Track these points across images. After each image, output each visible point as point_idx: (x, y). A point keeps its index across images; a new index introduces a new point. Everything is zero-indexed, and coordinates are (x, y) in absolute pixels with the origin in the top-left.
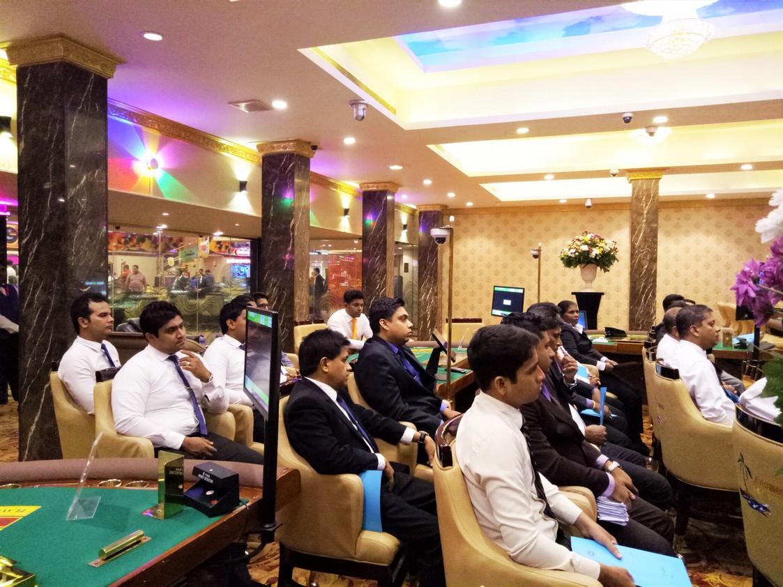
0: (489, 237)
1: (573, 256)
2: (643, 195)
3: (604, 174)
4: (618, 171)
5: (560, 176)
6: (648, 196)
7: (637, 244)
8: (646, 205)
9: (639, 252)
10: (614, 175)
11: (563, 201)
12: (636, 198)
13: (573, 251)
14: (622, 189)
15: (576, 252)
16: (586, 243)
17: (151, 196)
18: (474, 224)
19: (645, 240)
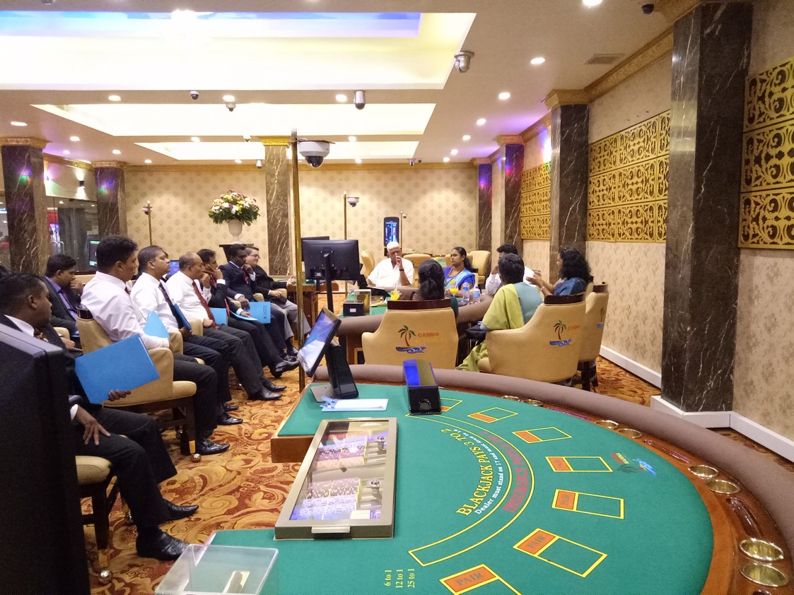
1: (217, 212)
2: (274, 159)
3: (239, 139)
4: (250, 138)
5: (205, 139)
6: (278, 160)
7: (271, 202)
8: (277, 168)
9: (274, 209)
10: (247, 141)
11: (238, 162)
12: (269, 161)
13: (217, 208)
14: (257, 153)
15: (220, 208)
16: (227, 201)
19: (278, 198)
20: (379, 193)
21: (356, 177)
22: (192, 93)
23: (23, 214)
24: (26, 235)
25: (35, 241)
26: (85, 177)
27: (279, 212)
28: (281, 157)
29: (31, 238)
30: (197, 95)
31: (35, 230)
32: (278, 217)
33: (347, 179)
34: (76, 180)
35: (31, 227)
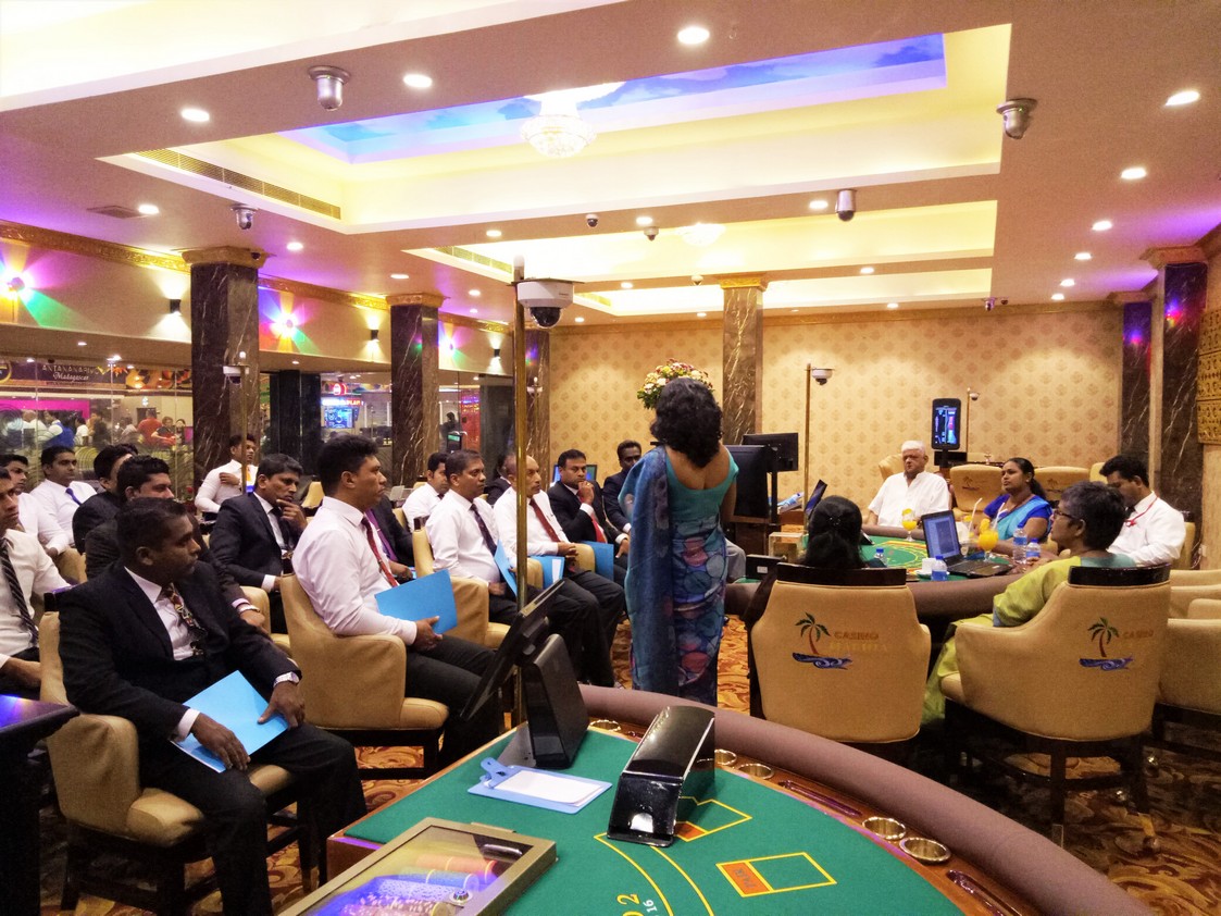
0: (616, 366)
1: (650, 392)
2: (737, 309)
3: (685, 281)
4: (701, 278)
5: (641, 284)
6: (744, 312)
7: (730, 376)
8: (741, 323)
9: (733, 387)
10: (697, 283)
11: (702, 315)
12: (729, 313)
13: (650, 386)
14: (709, 301)
15: (655, 386)
16: (665, 376)
17: (16, 324)
18: (596, 347)
19: (740, 370)
20: (930, 358)
21: (890, 334)
22: (589, 217)
23: (409, 395)
24: (411, 423)
25: (421, 432)
26: (502, 344)
27: (741, 391)
28: (748, 305)
29: (417, 427)
30: (595, 221)
31: (421, 417)
32: (739, 400)
33: (876, 336)
34: (489, 348)
35: (416, 414)
